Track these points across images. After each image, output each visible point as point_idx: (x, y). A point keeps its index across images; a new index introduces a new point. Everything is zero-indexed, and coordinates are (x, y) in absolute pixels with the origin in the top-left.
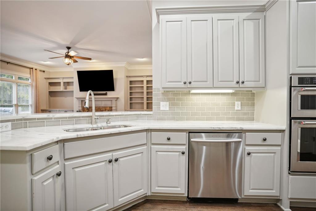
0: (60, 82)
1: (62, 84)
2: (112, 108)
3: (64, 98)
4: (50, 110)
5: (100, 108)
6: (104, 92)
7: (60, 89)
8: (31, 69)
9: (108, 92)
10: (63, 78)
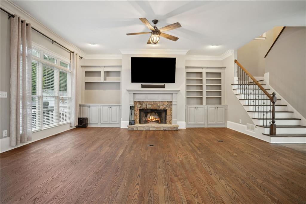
0: (100, 72)
1: (103, 74)
2: (172, 103)
3: (102, 91)
4: (89, 105)
5: (157, 103)
6: (162, 84)
7: (100, 80)
8: (72, 54)
9: (167, 85)
10: (105, 66)
